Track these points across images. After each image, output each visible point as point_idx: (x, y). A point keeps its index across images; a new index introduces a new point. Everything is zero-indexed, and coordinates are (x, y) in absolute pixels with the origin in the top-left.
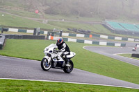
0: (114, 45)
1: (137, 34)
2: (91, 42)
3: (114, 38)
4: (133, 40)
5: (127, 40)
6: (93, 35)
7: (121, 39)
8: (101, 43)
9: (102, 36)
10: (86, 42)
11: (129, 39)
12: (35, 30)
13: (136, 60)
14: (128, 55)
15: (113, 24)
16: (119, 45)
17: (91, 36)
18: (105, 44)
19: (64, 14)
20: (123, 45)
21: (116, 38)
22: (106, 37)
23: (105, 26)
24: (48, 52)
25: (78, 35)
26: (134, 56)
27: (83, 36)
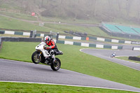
0: (110, 47)
1: (134, 37)
2: (87, 45)
3: (111, 41)
4: (130, 42)
5: (124, 42)
6: (90, 38)
7: (117, 41)
8: (98, 46)
9: (98, 39)
10: (83, 44)
11: (126, 42)
12: (32, 32)
13: (133, 62)
14: (124, 58)
15: (110, 27)
16: (116, 47)
17: (87, 38)
18: (102, 46)
19: (61, 17)
20: (120, 48)
21: (113, 41)
22: (103, 40)
23: (102, 28)
25: (75, 38)
26: (131, 58)
27: (80, 38)
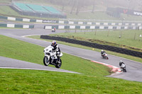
0: (22, 27)
1: (45, 15)
3: (22, 20)
4: (41, 21)
5: (35, 21)
7: (29, 20)
8: (9, 25)
9: (9, 18)
11: (37, 21)
14: (36, 37)
16: (28, 27)
18: (13, 26)
20: (32, 27)
21: (24, 20)
22: (14, 19)
23: (12, 7)
24: (48, 52)
26: (43, 37)
